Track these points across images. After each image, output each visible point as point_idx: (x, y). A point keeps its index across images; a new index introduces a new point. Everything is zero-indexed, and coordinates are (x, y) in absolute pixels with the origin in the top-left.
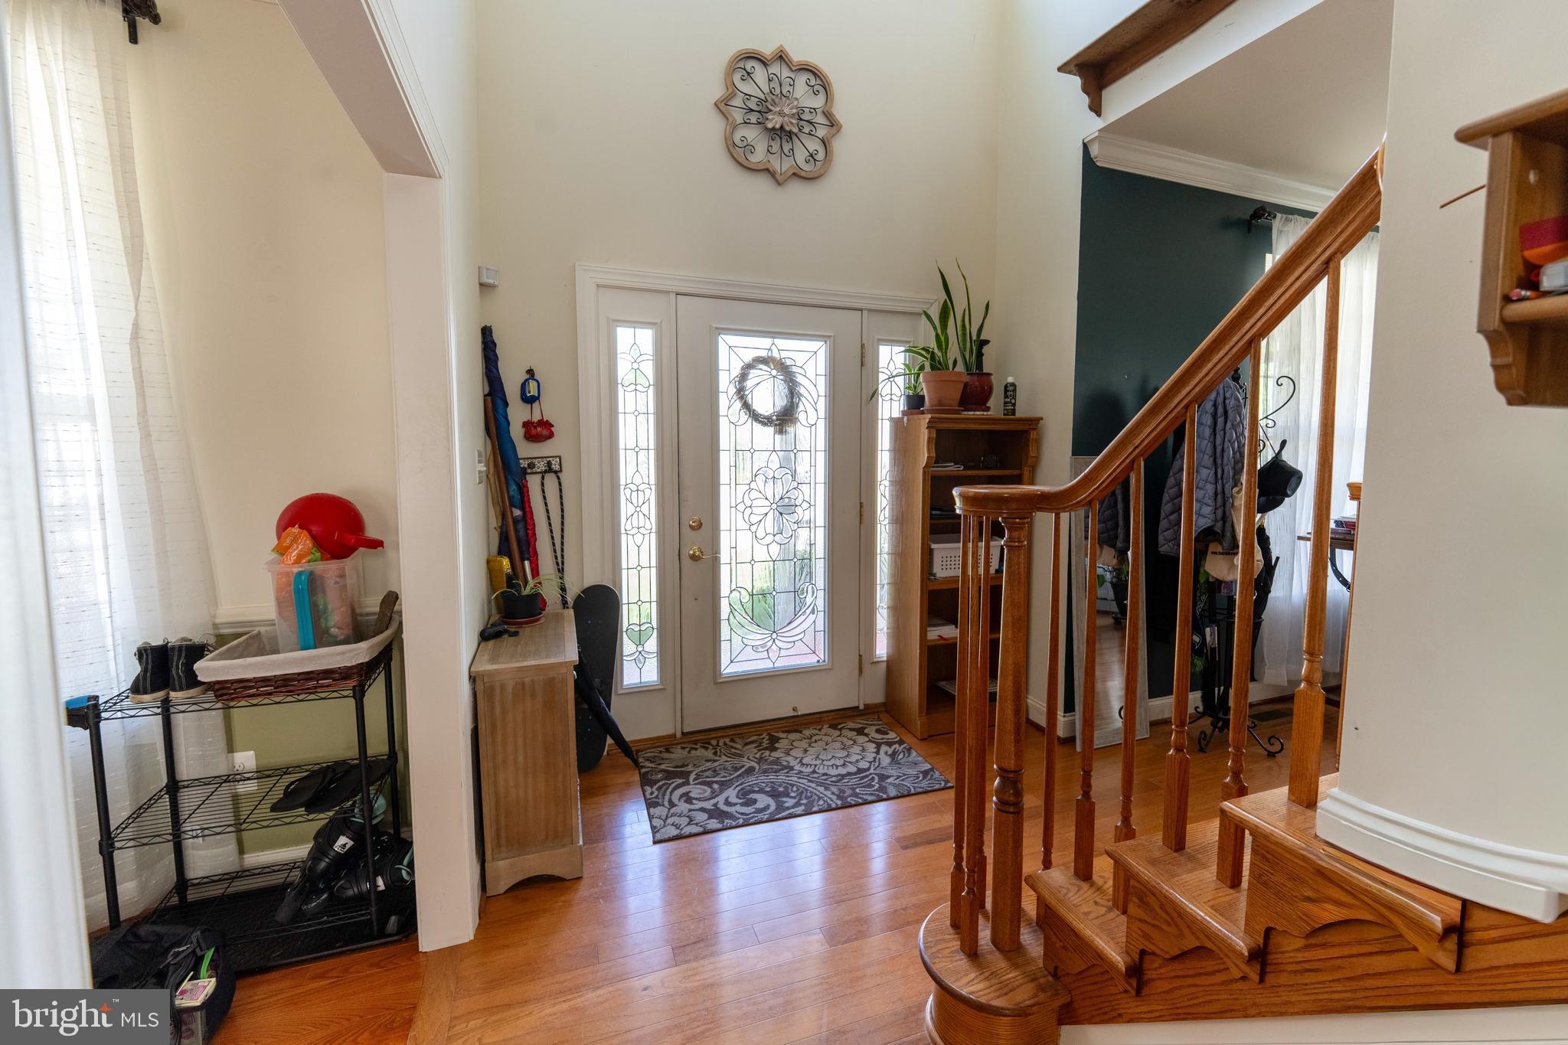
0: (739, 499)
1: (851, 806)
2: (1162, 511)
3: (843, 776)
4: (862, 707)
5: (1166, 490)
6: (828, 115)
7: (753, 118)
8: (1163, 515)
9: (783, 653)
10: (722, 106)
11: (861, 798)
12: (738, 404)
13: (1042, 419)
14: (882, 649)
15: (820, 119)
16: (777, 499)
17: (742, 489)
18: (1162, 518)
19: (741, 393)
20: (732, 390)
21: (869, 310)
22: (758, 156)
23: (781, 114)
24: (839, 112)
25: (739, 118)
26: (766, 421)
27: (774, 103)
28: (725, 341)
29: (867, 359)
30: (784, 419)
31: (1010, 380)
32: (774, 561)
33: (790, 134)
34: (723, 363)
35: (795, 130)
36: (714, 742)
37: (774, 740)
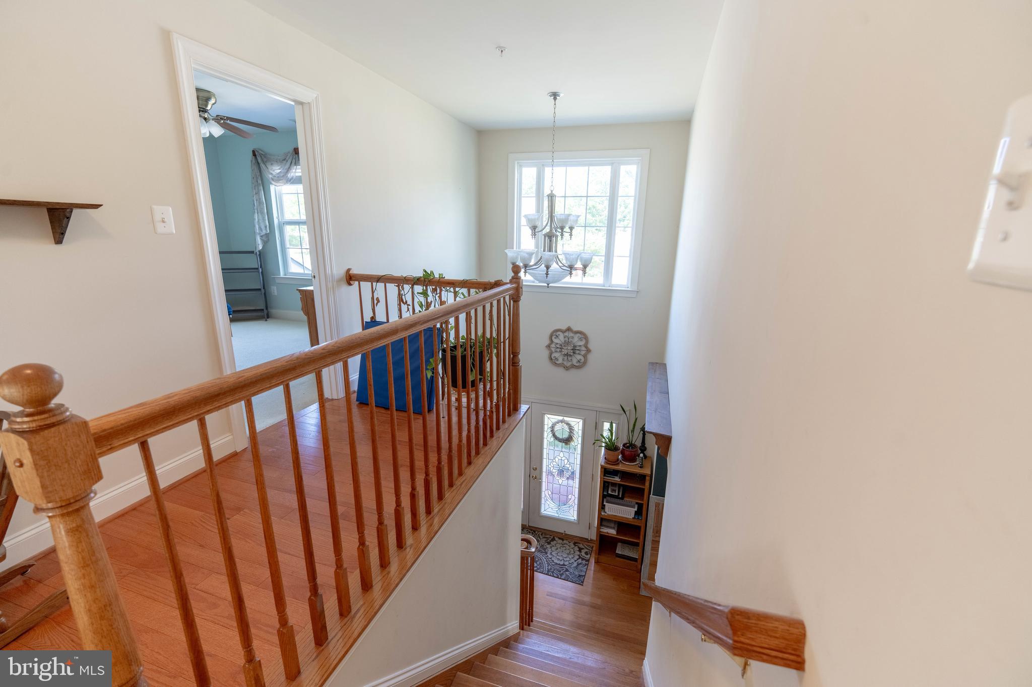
3: (557, 564)
4: (589, 539)
6: (586, 347)
7: (558, 350)
10: (548, 347)
12: (551, 435)
15: (583, 348)
17: (550, 461)
19: (552, 431)
20: (549, 430)
21: (598, 411)
22: (560, 361)
23: (567, 349)
24: (590, 346)
25: (553, 350)
26: (560, 440)
27: (565, 346)
28: (547, 417)
29: (598, 427)
30: (567, 441)
33: (570, 355)
34: (546, 422)
35: (572, 354)
36: (536, 532)
37: (553, 540)
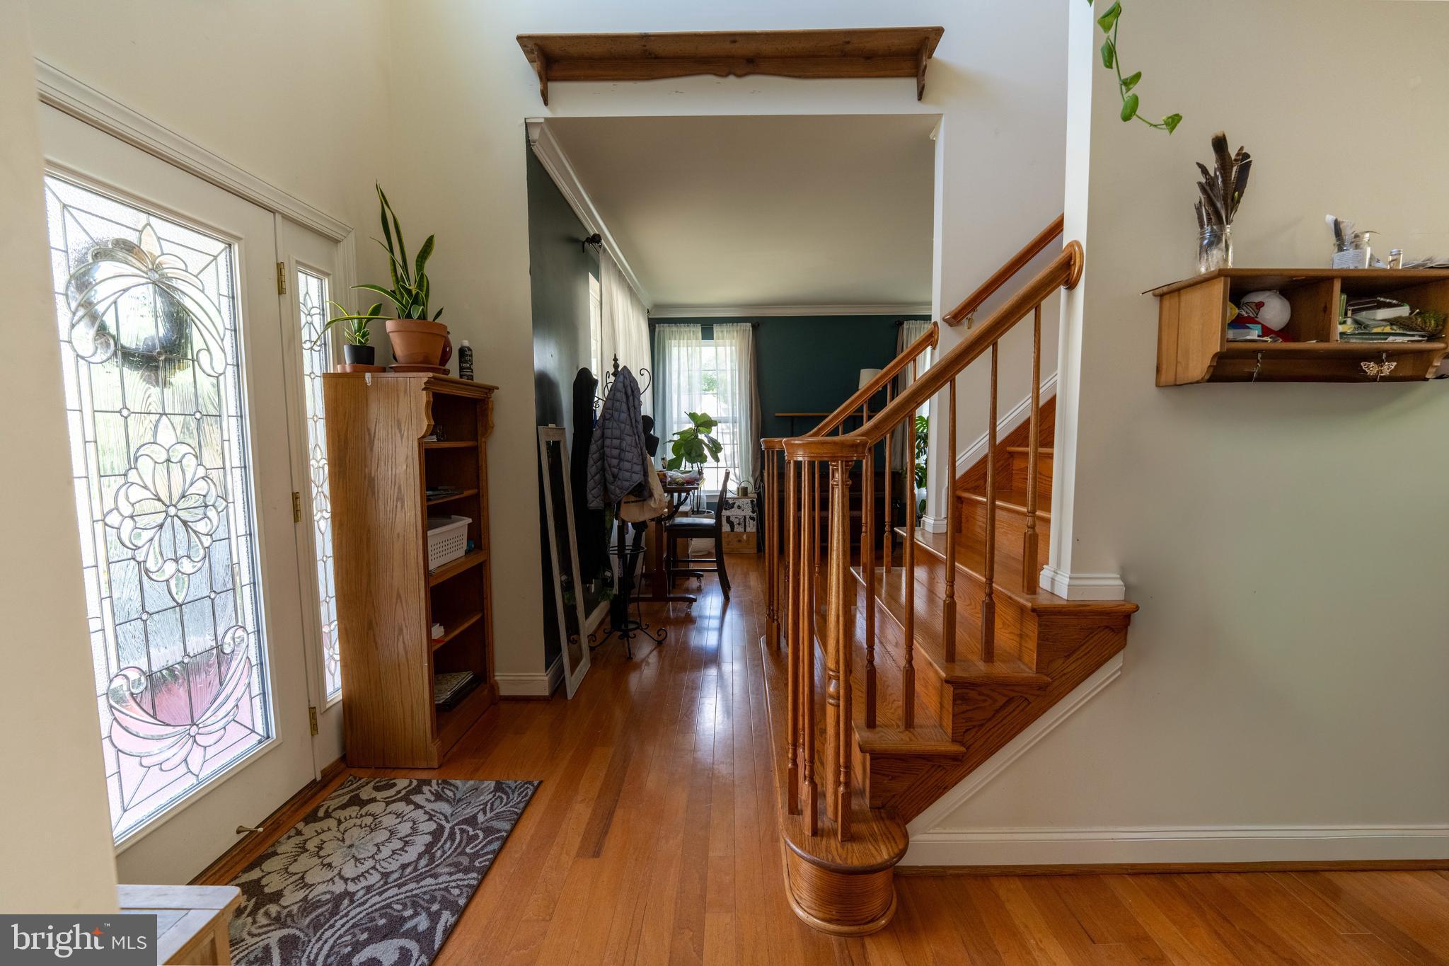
0: (109, 504)
1: (489, 868)
2: (588, 473)
3: (429, 852)
4: (319, 778)
5: (590, 456)
8: (589, 476)
9: (211, 752)
11: (488, 853)
13: (497, 388)
14: (334, 685)
16: (176, 497)
17: (111, 486)
18: (588, 480)
21: (285, 217)
29: (287, 286)
31: (466, 343)
32: (181, 605)
